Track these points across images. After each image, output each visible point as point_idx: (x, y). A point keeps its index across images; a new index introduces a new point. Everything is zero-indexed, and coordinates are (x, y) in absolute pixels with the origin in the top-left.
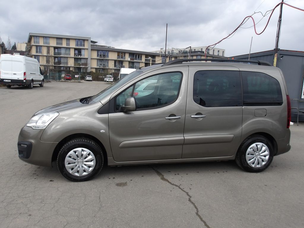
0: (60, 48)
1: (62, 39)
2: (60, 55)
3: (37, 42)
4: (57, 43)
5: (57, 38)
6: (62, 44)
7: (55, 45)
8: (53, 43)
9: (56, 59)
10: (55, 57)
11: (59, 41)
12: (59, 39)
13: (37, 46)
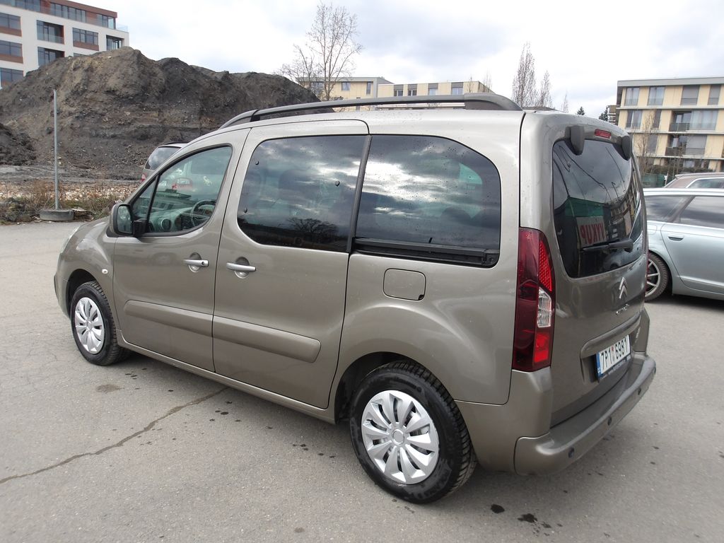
0: (689, 111)
1: (697, 87)
2: (685, 131)
3: (631, 100)
4: (683, 101)
5: (685, 87)
6: (695, 100)
7: (677, 105)
8: (672, 100)
9: (675, 141)
10: (671, 137)
11: (690, 94)
12: (691, 87)
13: (630, 111)
